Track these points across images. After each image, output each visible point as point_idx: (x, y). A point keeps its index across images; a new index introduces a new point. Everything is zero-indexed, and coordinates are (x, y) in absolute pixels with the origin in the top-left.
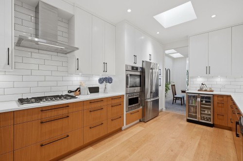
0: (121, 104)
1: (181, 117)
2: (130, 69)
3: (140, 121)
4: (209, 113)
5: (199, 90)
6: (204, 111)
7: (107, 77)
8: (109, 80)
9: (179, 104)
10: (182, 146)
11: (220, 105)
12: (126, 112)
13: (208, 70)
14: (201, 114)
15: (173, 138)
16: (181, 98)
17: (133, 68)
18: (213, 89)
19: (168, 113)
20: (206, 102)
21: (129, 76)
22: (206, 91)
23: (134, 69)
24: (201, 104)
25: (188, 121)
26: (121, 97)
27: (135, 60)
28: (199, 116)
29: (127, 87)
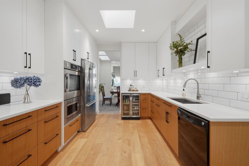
0: (57, 116)
1: (116, 117)
2: (68, 66)
3: (78, 132)
4: (138, 109)
5: (129, 91)
6: (134, 108)
7: (32, 76)
8: (35, 82)
9: (107, 105)
10: (129, 144)
11: (144, 101)
12: (65, 124)
13: (135, 73)
14: (133, 110)
15: (119, 139)
16: (109, 99)
17: (72, 65)
18: (138, 89)
19: (103, 115)
20: (136, 100)
21: (68, 76)
22: (134, 91)
23: (73, 67)
24: (133, 102)
25: (123, 119)
26: (57, 106)
27: (75, 56)
28: (131, 112)
29: (65, 91)
